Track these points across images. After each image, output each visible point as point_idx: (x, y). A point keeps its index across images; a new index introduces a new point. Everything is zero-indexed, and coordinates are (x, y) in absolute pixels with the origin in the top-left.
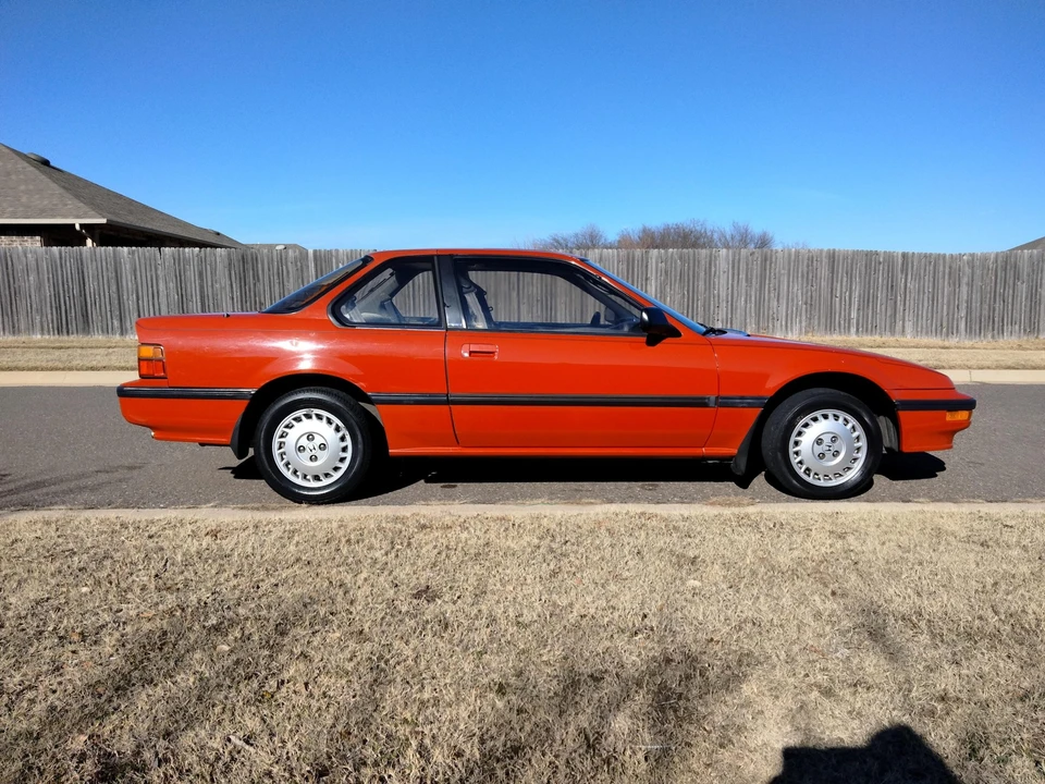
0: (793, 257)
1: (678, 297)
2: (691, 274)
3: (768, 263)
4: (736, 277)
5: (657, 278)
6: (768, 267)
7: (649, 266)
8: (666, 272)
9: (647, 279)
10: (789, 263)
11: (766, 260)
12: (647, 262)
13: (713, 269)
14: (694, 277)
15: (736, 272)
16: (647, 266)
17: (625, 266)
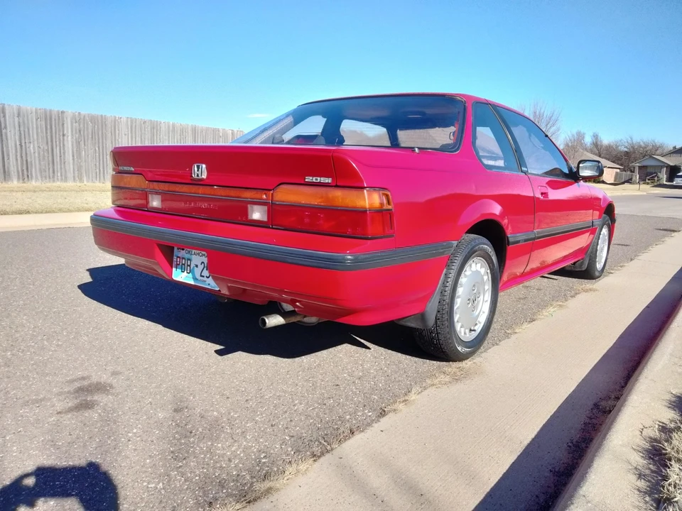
0: (171, 128)
1: (91, 152)
2: (100, 133)
3: (155, 131)
4: (134, 139)
5: (72, 135)
6: (155, 133)
7: (65, 125)
8: (80, 131)
9: (64, 135)
10: (169, 133)
11: (154, 128)
12: (63, 121)
13: (117, 132)
14: (102, 136)
15: (134, 135)
16: (63, 124)
17: (43, 123)
